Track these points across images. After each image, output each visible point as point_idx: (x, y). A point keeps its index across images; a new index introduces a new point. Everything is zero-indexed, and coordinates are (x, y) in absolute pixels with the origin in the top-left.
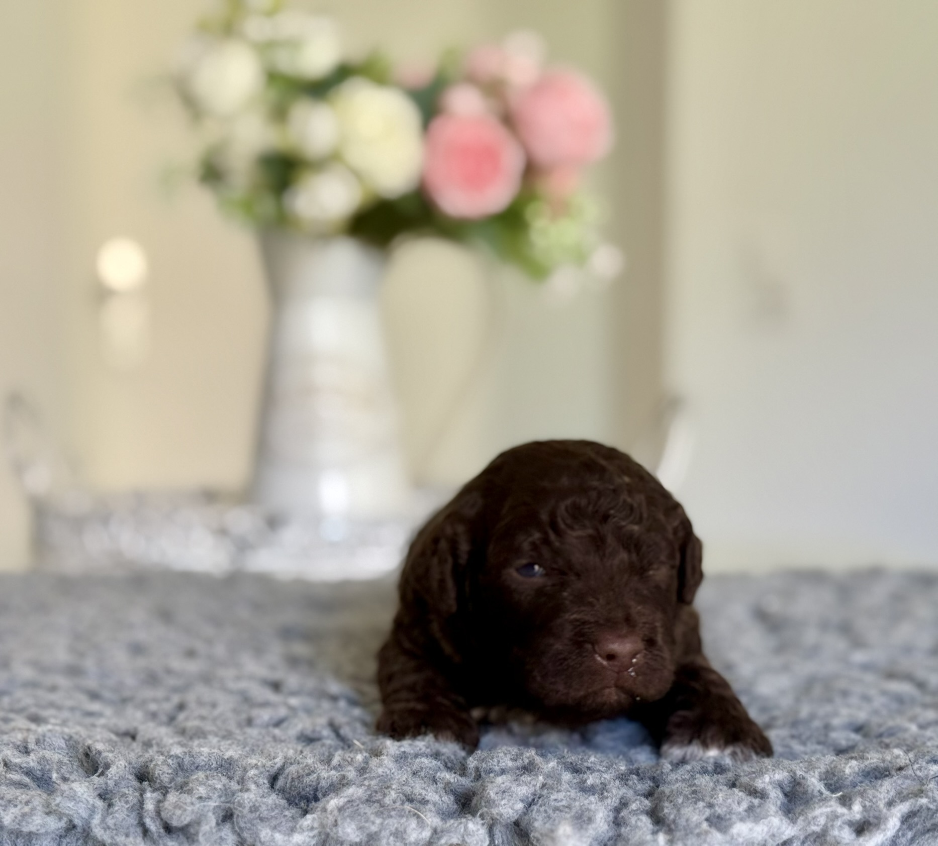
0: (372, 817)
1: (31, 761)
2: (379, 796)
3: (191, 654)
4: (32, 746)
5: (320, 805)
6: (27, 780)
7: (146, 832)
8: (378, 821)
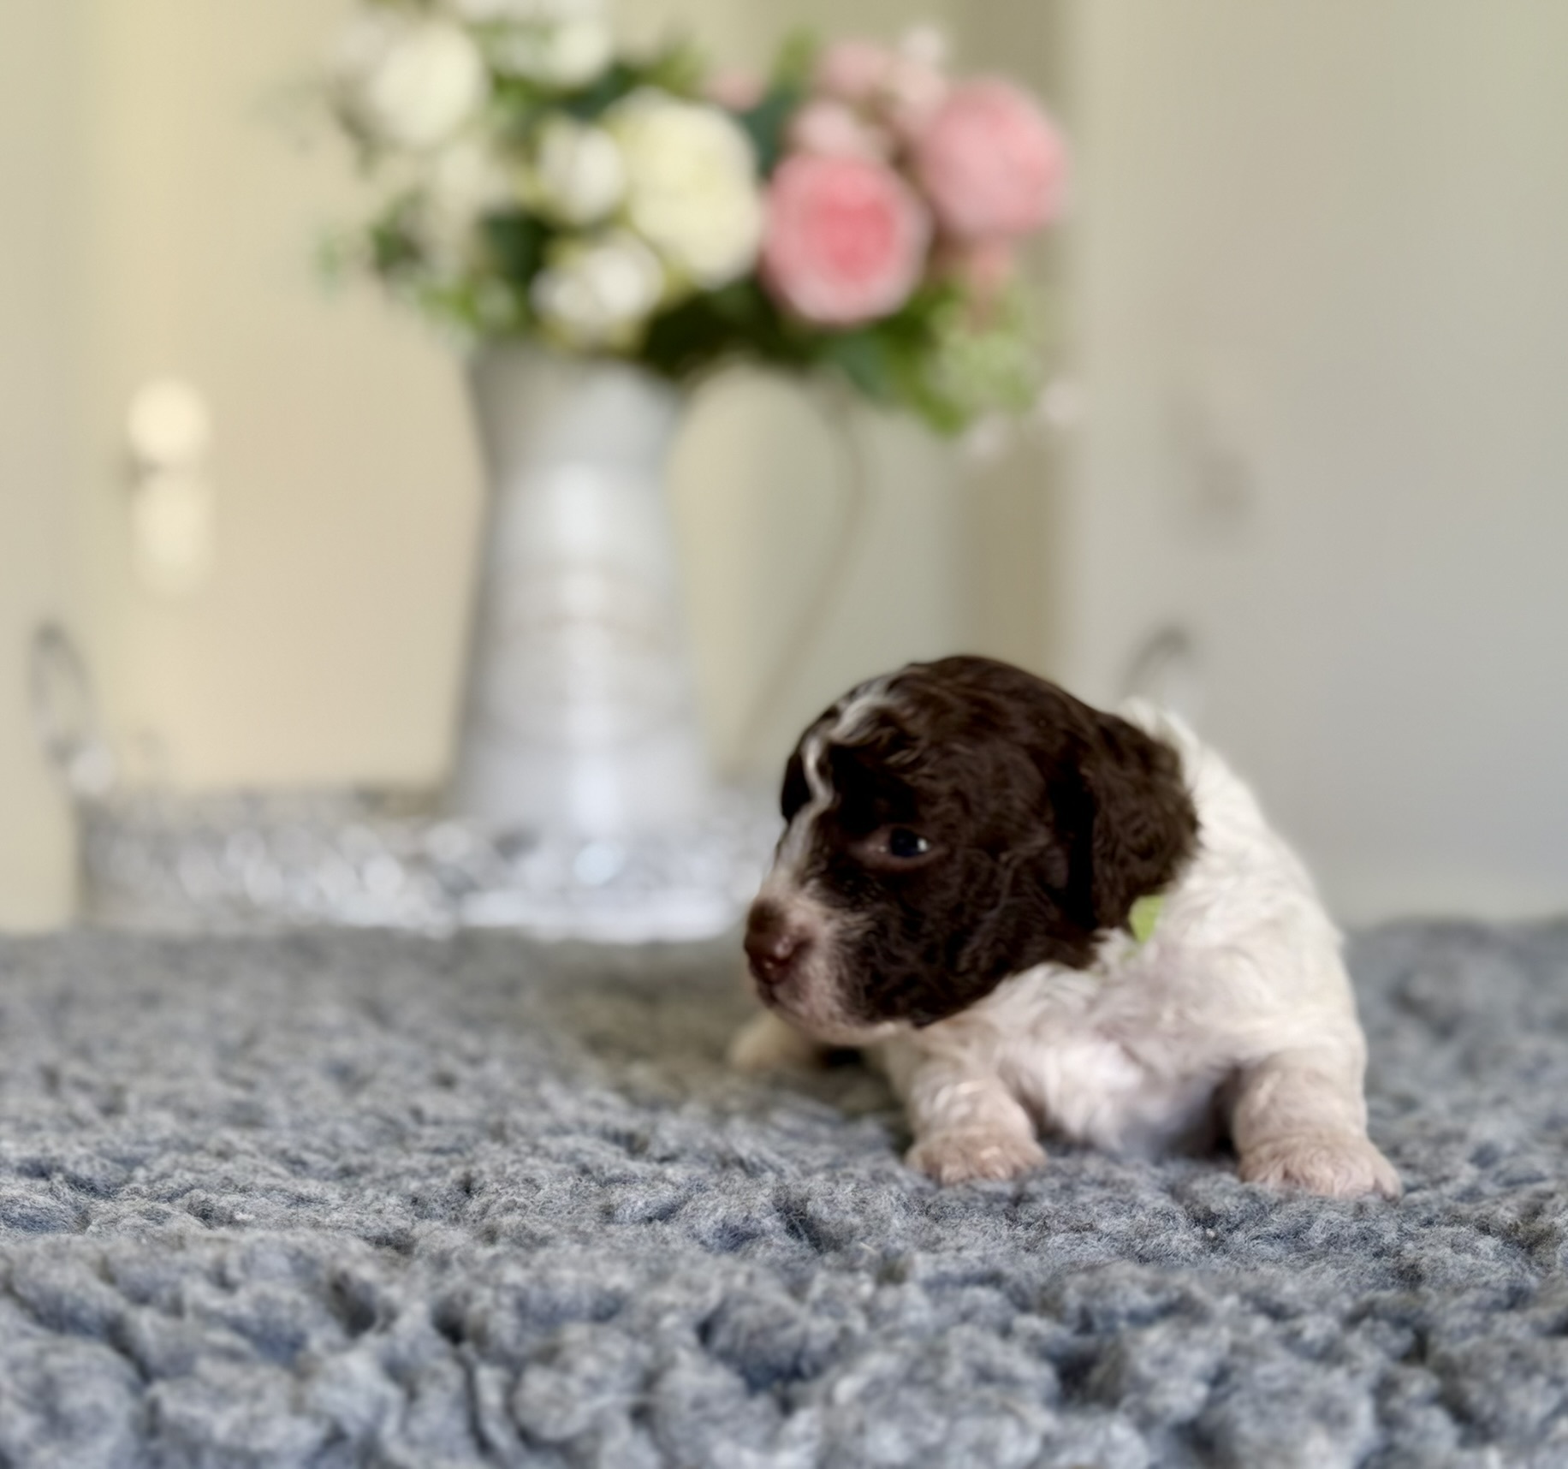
0: (928, 1416)
1: (241, 1304)
2: (927, 1371)
3: (446, 1082)
4: (234, 1273)
5: (817, 1387)
6: (242, 1344)
7: (483, 1446)
8: (941, 1423)
